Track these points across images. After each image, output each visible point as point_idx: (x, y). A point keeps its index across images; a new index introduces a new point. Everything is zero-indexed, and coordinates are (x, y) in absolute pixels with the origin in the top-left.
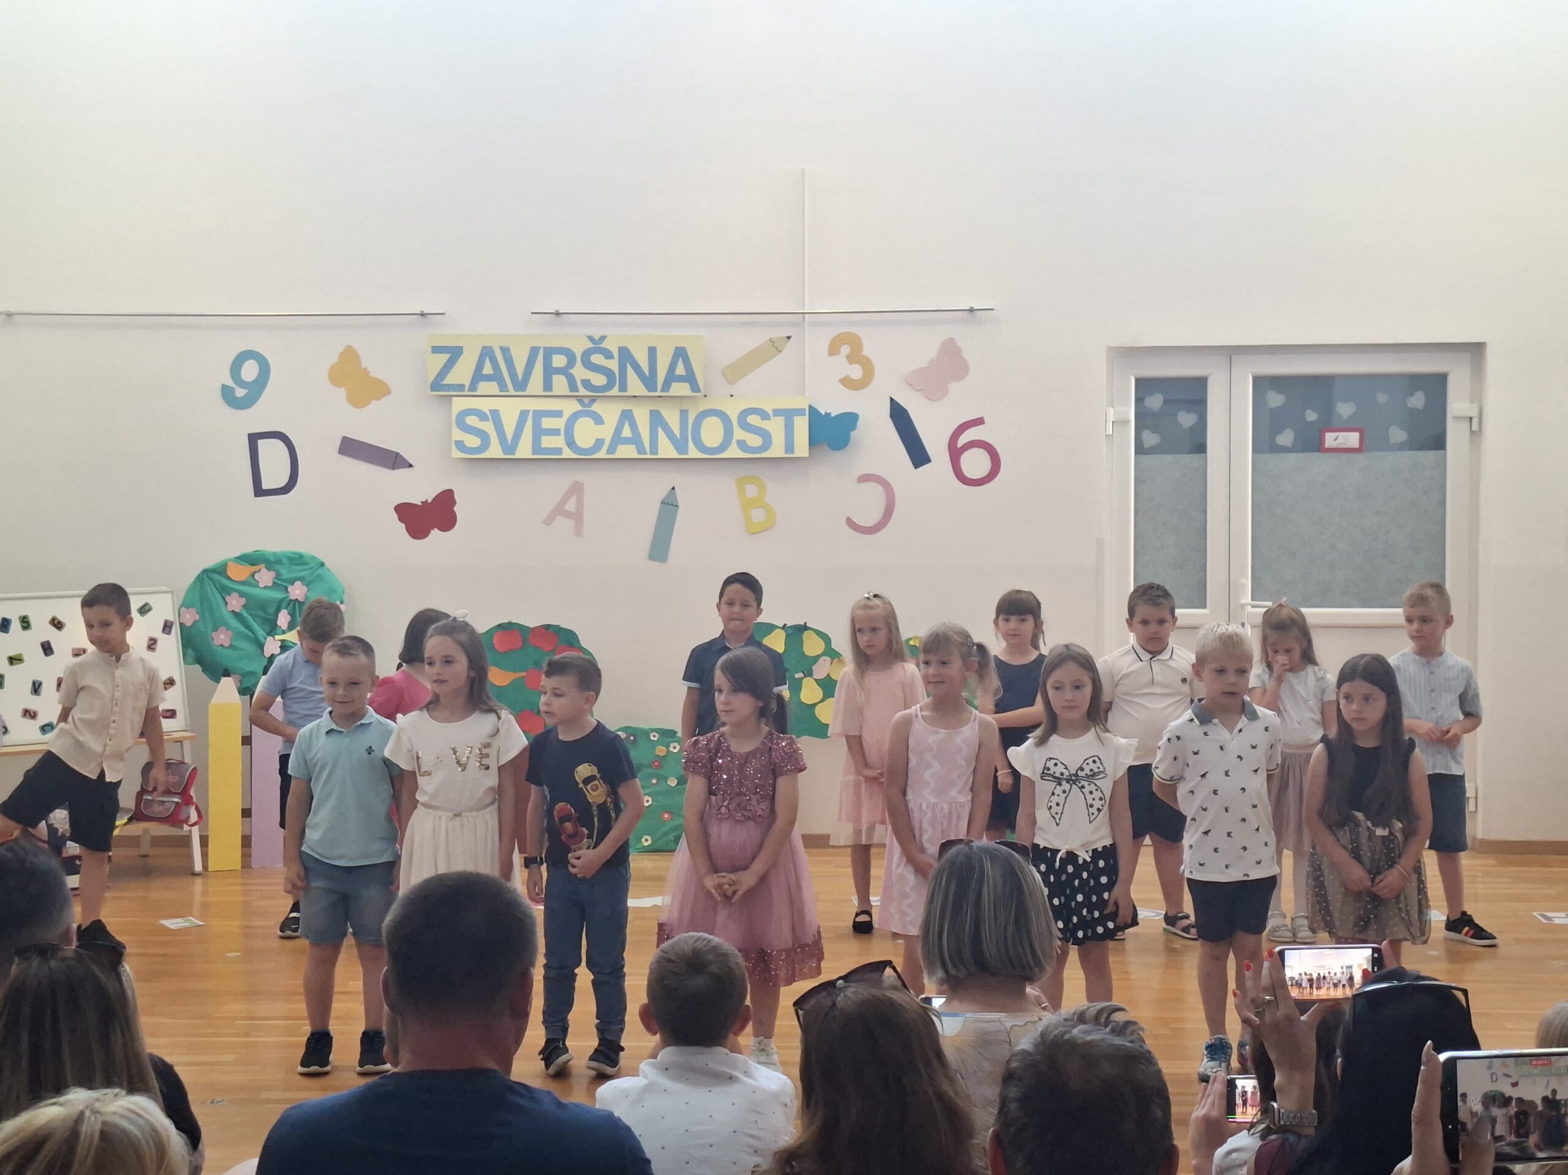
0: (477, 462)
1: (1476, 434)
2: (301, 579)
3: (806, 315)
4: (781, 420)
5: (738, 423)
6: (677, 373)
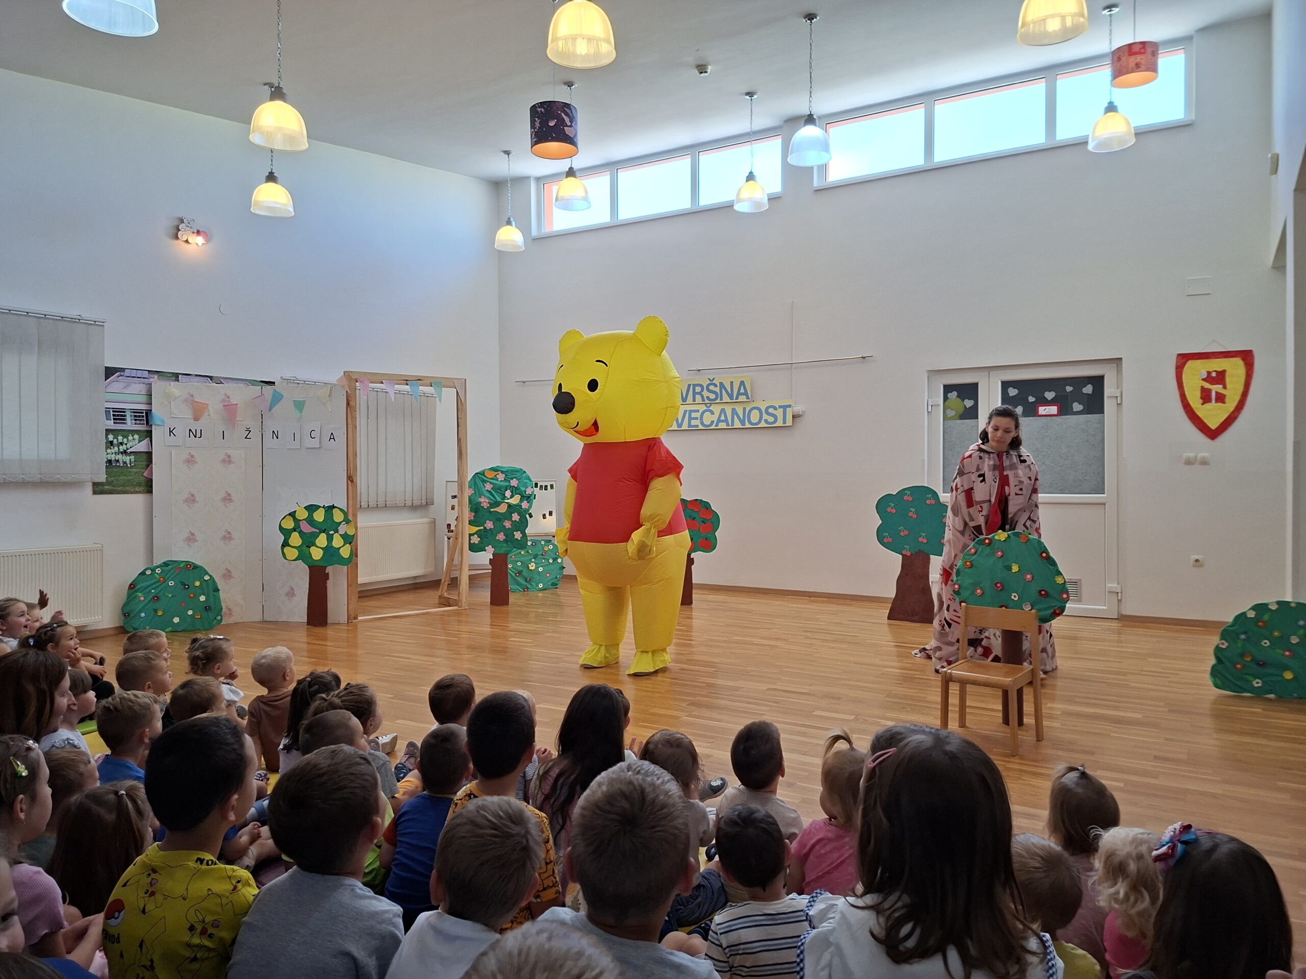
1: (1119, 404)
3: (793, 364)
4: (782, 409)
5: (766, 413)
6: (741, 392)
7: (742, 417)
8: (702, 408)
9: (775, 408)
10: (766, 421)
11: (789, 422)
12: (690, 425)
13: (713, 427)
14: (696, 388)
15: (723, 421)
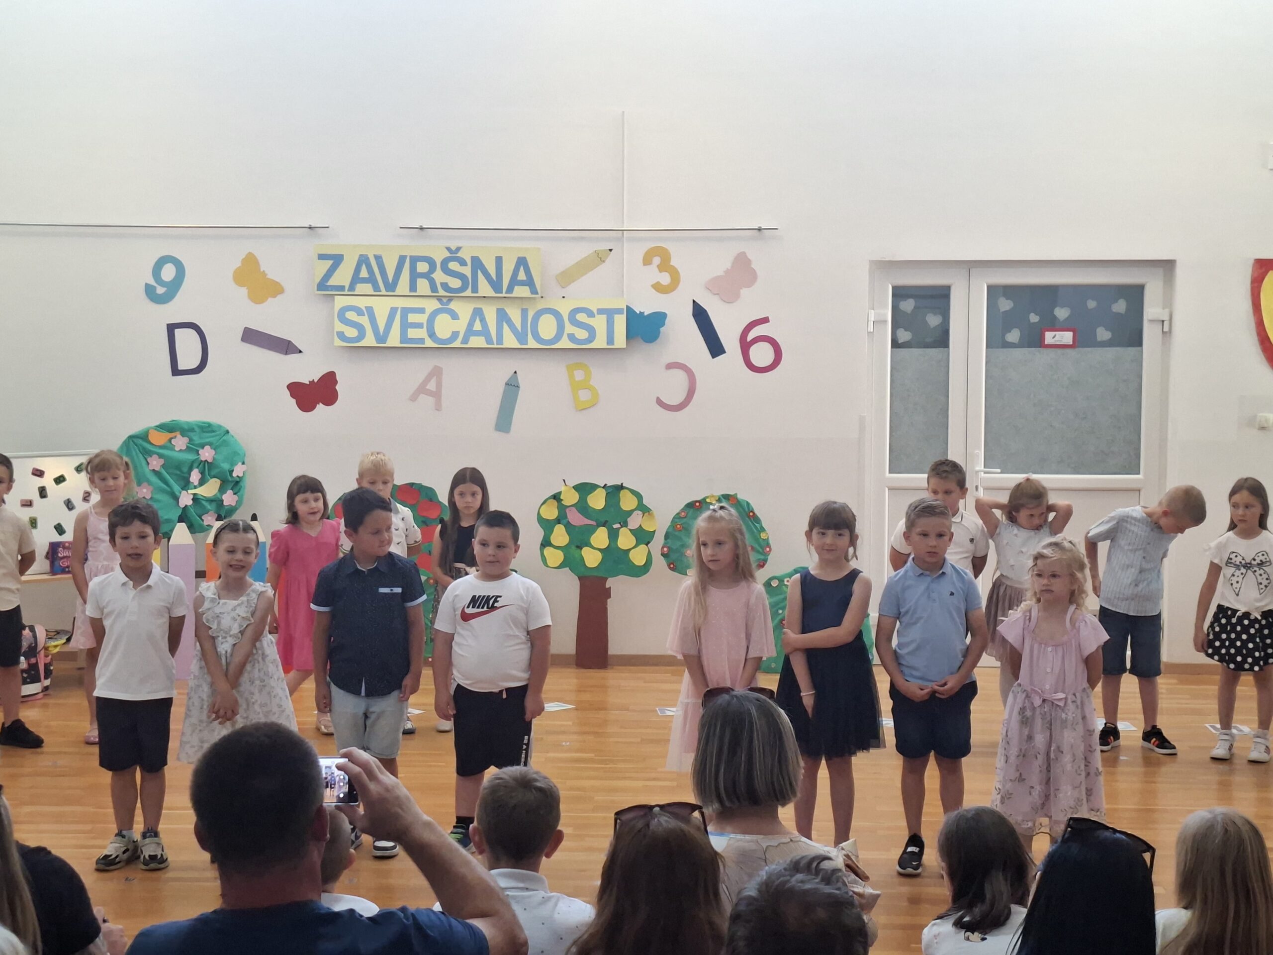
0: (355, 350)
1: (1167, 334)
2: (210, 444)
3: (625, 232)
4: (604, 317)
5: (569, 319)
6: (519, 278)
7: (519, 327)
8: (432, 305)
9: (591, 314)
10: (572, 337)
11: (620, 340)
12: (404, 338)
13: (457, 344)
14: (419, 264)
15: (477, 333)
